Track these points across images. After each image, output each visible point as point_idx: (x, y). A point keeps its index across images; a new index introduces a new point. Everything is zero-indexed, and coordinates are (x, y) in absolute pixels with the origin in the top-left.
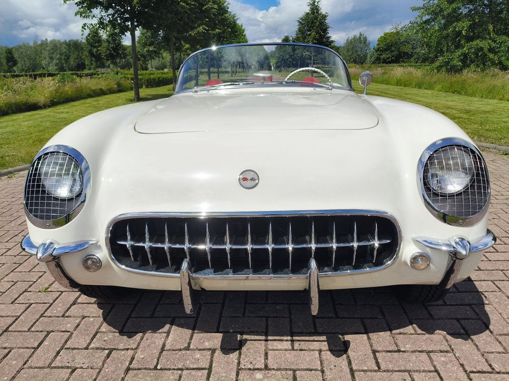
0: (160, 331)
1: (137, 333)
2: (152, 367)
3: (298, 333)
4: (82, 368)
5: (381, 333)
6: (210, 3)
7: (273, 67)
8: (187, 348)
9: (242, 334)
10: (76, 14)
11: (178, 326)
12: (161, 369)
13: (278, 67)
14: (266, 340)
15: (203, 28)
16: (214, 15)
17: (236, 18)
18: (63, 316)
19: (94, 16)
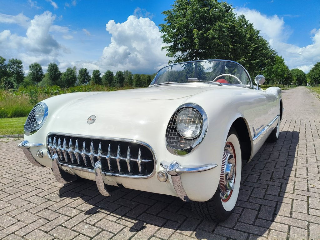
0: (73, 198)
1: (65, 197)
2: (54, 210)
3: (127, 216)
4: (33, 203)
5: (168, 229)
6: (253, 44)
7: (308, 84)
8: (74, 208)
9: (102, 209)
10: (166, 55)
11: (82, 199)
12: (56, 212)
13: (312, 84)
14: (108, 214)
15: (243, 59)
16: (252, 51)
17: (275, 52)
18: (49, 184)
19: (175, 56)
